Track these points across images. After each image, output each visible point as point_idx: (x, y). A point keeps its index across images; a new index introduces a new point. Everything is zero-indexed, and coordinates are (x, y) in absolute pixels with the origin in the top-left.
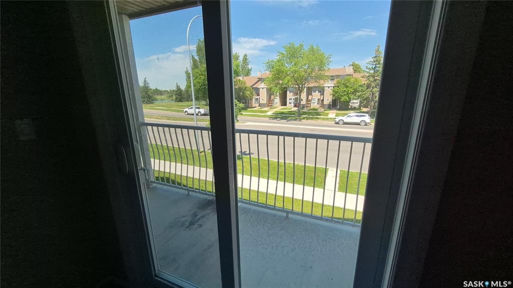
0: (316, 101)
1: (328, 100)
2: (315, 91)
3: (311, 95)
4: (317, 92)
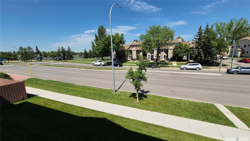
0: (163, 57)
1: (170, 56)
3: (160, 53)
4: (163, 52)
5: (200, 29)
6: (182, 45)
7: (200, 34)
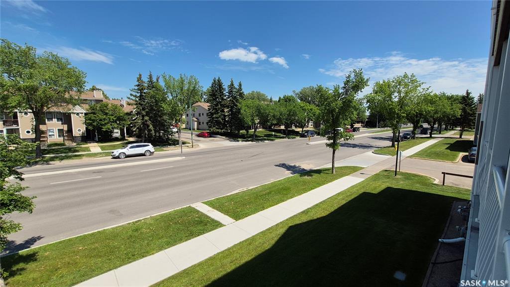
0: (56, 133)
1: (79, 130)
2: (50, 119)
3: (45, 124)
4: (55, 120)
5: (139, 79)
6: (106, 107)
7: (140, 88)
